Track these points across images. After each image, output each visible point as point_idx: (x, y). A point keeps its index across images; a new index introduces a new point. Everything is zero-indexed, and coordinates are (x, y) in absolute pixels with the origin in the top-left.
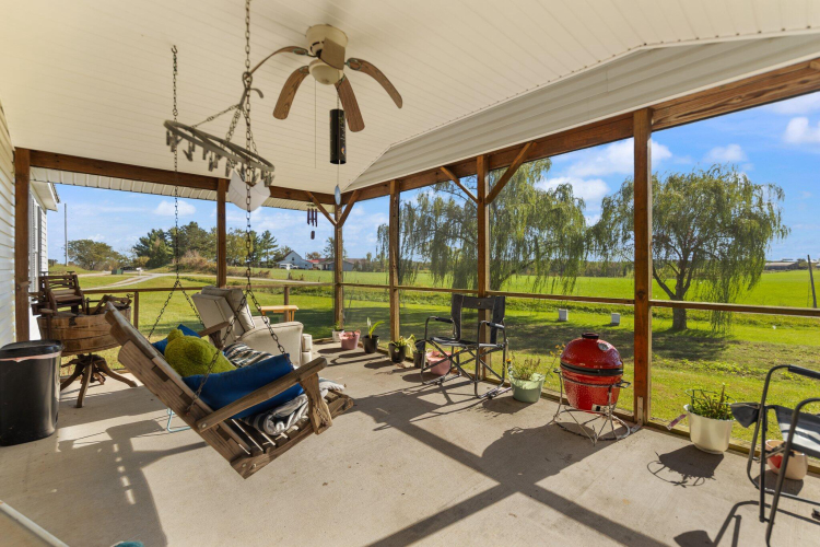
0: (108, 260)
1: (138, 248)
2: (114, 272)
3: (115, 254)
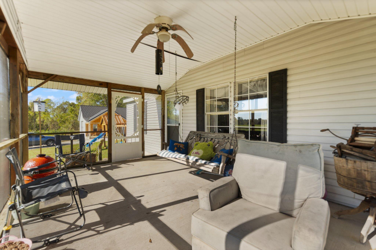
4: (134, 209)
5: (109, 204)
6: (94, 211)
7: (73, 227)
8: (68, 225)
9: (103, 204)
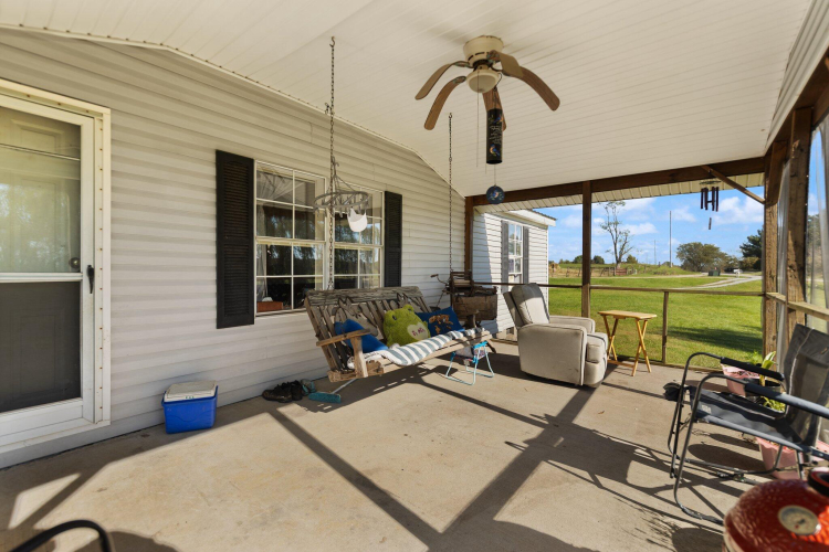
0: (717, 262)
1: (745, 248)
2: (711, 274)
3: (723, 256)
4: (562, 439)
5: (586, 474)
6: (629, 480)
7: (687, 481)
8: (696, 488)
9: (600, 486)
